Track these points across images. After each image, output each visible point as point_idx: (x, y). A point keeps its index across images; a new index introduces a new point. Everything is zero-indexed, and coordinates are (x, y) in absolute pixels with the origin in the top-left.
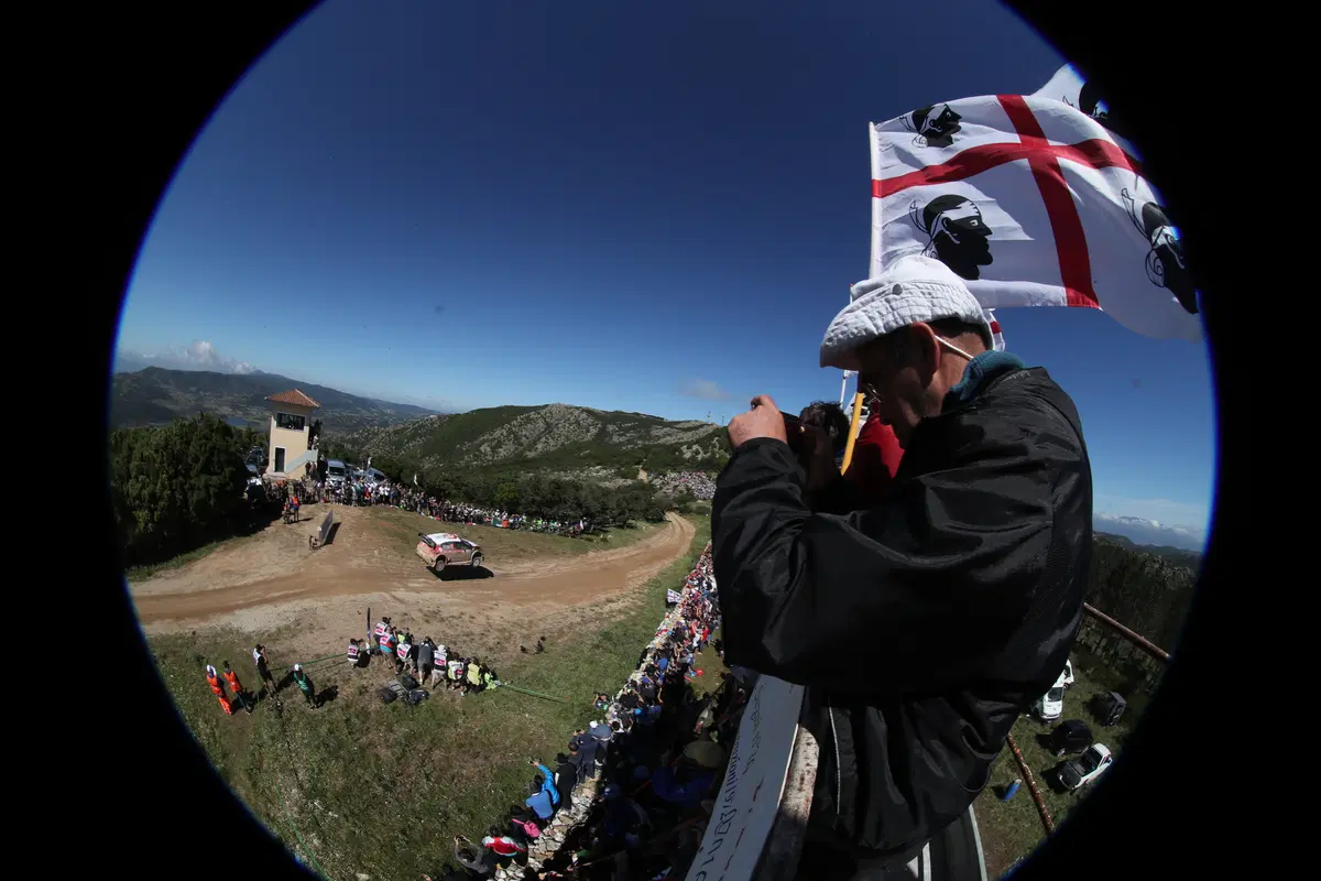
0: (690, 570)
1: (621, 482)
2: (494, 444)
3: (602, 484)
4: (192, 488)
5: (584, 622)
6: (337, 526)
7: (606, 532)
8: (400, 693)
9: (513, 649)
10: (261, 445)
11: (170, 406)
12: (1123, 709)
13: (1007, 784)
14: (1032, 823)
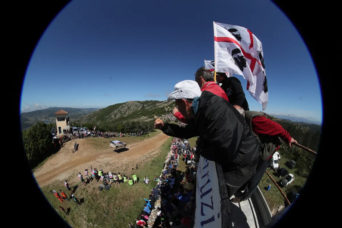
0: (172, 140)
1: (150, 119)
2: (115, 115)
3: (145, 121)
4: (39, 144)
5: (147, 158)
6: (78, 145)
7: (148, 133)
8: (104, 187)
9: (130, 169)
10: (54, 127)
11: (29, 123)
12: (295, 164)
13: (267, 186)
14: (276, 196)
